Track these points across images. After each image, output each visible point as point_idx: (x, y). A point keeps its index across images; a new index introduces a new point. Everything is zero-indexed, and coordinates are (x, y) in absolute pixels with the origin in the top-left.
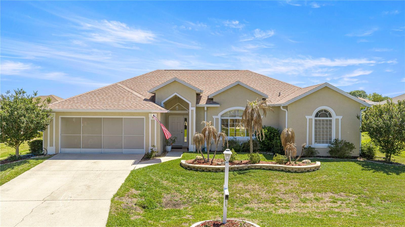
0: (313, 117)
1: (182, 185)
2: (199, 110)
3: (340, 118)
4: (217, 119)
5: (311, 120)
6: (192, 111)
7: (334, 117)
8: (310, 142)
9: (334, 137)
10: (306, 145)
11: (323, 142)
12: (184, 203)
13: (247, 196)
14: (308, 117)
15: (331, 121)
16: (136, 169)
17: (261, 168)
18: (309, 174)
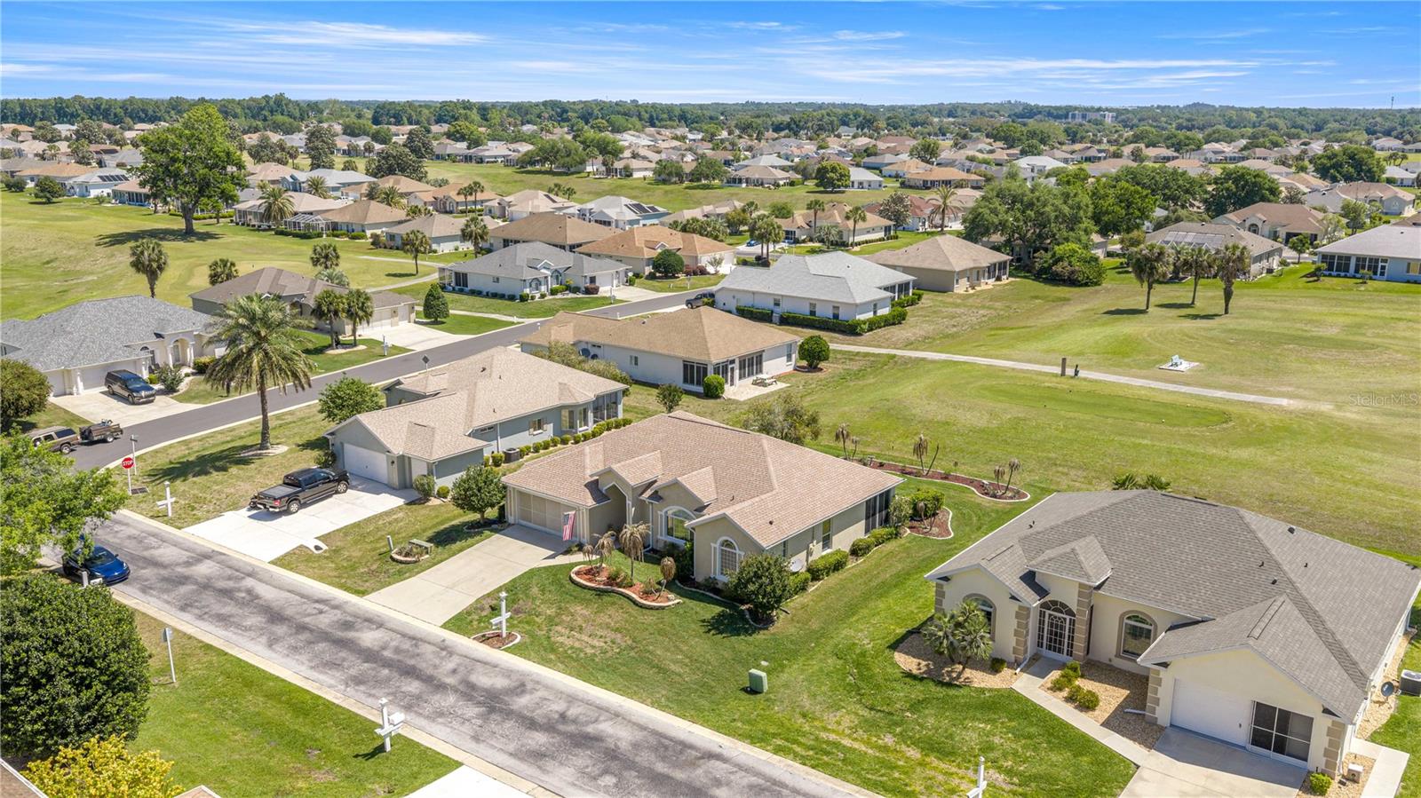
0: (717, 545)
3: (743, 554)
4: (662, 516)
5: (715, 549)
7: (738, 551)
8: (715, 573)
14: (713, 545)
15: (735, 554)
18: (644, 611)
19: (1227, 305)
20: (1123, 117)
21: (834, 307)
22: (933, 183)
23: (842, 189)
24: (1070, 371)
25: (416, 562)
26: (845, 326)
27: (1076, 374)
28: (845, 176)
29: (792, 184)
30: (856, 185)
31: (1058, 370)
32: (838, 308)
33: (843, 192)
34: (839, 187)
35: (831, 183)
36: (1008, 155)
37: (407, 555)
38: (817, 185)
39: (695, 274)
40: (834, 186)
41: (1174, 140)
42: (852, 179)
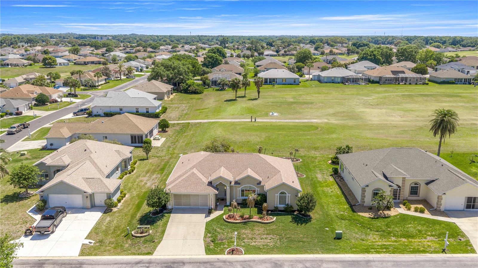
0: (278, 195)
1: (224, 231)
2: (231, 187)
3: (290, 195)
4: (239, 190)
5: (277, 196)
6: (228, 189)
7: (287, 195)
8: (277, 205)
9: (287, 203)
10: (276, 206)
11: (283, 204)
12: (225, 239)
13: (245, 236)
14: (276, 195)
15: (286, 196)
16: (207, 221)
17: (252, 221)
18: (269, 224)
19: (259, 95)
20: (117, 38)
21: (136, 108)
22: (88, 62)
23: (55, 66)
24: (253, 120)
25: (148, 235)
26: (153, 115)
27: (255, 121)
28: (55, 61)
29: (31, 65)
30: (58, 64)
31: (250, 120)
32: (138, 109)
33: (55, 67)
34: (53, 65)
35: (50, 64)
36: (101, 52)
37: (141, 233)
38: (43, 65)
39: (53, 102)
40: (51, 65)
41: (151, 46)
42: (57, 62)
